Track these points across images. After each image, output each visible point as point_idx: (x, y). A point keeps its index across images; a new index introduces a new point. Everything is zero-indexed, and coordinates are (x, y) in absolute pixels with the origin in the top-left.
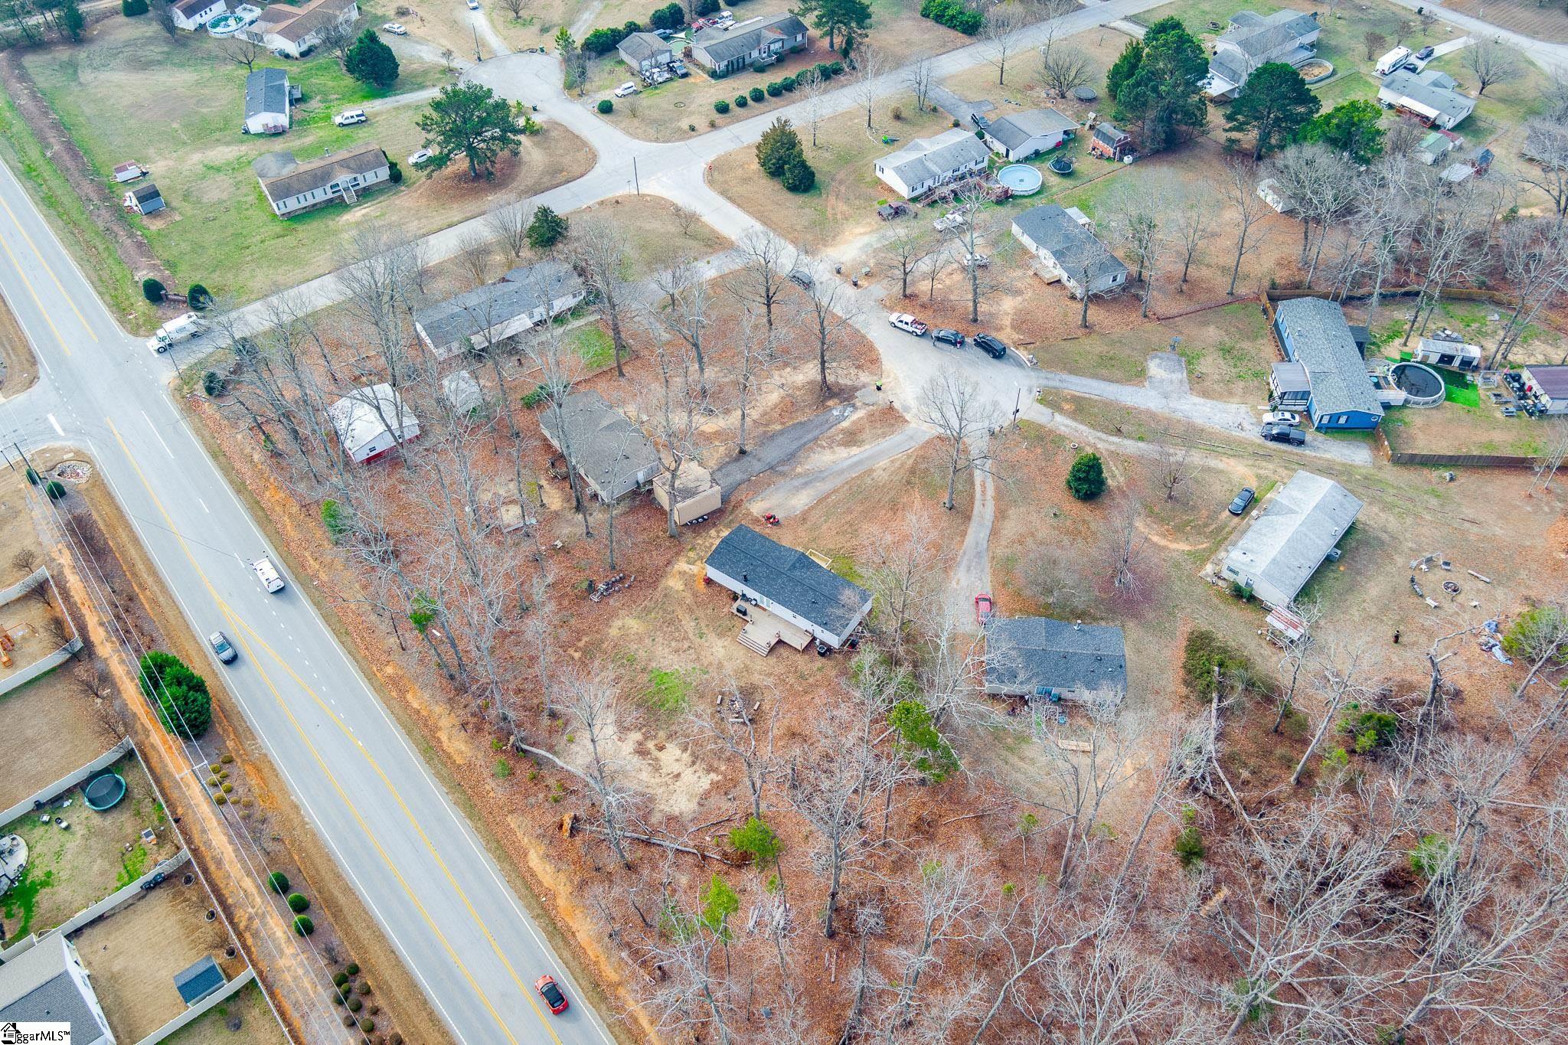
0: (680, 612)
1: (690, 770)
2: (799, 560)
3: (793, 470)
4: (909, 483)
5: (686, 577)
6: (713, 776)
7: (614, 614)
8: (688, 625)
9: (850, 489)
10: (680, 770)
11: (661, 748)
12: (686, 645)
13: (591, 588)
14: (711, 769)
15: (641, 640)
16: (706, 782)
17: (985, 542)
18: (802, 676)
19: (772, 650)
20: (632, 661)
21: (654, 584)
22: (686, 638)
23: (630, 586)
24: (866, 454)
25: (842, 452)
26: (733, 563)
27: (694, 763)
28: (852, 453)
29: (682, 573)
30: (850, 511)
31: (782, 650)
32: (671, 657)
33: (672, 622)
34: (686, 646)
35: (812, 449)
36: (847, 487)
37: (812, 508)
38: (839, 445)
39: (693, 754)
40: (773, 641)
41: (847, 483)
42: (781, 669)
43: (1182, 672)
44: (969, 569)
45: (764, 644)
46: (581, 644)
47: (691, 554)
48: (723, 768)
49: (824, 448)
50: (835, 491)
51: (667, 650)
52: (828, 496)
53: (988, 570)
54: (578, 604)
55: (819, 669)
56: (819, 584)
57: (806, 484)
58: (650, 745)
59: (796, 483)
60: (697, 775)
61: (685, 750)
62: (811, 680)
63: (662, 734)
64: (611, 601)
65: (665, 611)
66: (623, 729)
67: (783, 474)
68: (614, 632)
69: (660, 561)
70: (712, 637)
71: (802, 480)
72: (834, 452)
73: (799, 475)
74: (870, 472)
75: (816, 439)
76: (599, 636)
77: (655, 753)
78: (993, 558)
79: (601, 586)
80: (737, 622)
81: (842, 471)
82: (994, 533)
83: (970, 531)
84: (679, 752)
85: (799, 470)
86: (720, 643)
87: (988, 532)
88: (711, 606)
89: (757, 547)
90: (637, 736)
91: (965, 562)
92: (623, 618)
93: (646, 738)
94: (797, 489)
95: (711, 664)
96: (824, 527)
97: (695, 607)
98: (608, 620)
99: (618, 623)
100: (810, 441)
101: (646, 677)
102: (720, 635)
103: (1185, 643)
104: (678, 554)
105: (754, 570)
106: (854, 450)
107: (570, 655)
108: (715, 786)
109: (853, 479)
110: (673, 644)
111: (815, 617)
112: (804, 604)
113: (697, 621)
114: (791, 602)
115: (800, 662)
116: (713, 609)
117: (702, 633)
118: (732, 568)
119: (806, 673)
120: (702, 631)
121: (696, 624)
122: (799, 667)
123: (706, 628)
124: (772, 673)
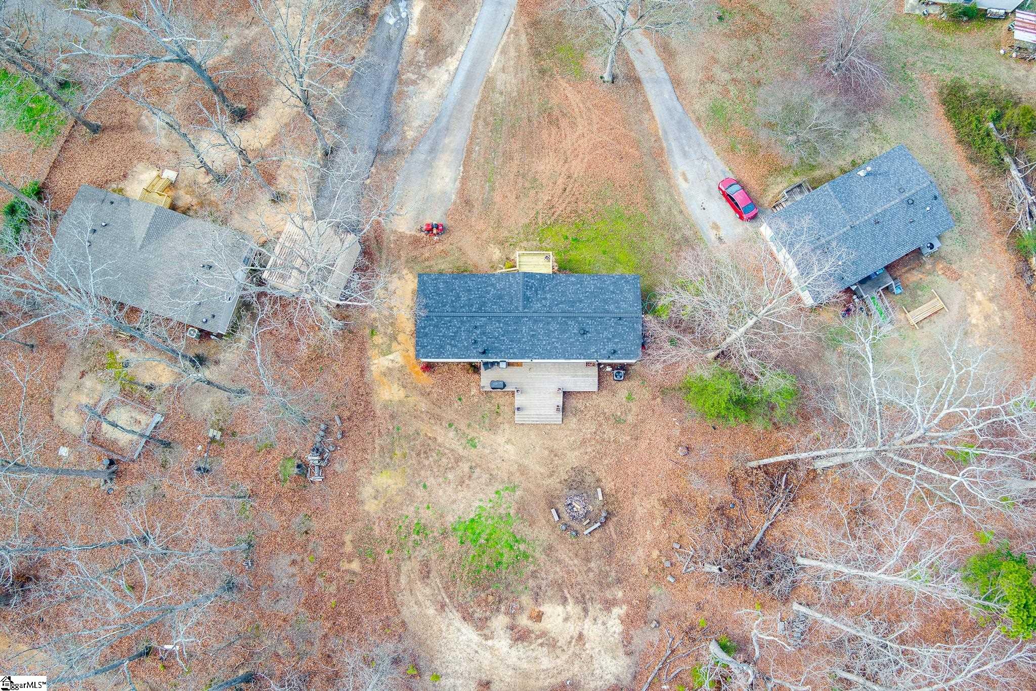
0: (424, 428)
1: (588, 623)
2: (527, 286)
3: (404, 138)
4: (543, 72)
5: (396, 374)
6: (617, 611)
7: (354, 485)
8: (447, 438)
9: (487, 124)
10: (578, 628)
11: (539, 617)
12: (465, 467)
13: (303, 467)
14: (608, 605)
15: (410, 496)
16: (615, 626)
17: (676, 103)
18: (618, 421)
19: (564, 409)
20: (422, 530)
21: (368, 413)
22: (458, 459)
23: (343, 433)
24: (467, 64)
25: (441, 75)
26: (453, 338)
27: (586, 610)
28: (452, 68)
29: (388, 373)
30: (508, 157)
31: (573, 402)
32: (461, 495)
33: (426, 449)
34: (466, 469)
35: (400, 93)
36: (481, 122)
37: (465, 180)
38: (429, 66)
39: (577, 601)
40: (559, 400)
41: (477, 118)
42: (589, 428)
43: (960, 149)
44: (685, 154)
45: (553, 411)
46: (348, 548)
47: (378, 339)
48: (620, 594)
49: (414, 83)
50: (472, 138)
51: (450, 490)
52: (469, 152)
53: (704, 140)
54: (303, 499)
55: (629, 398)
56: (572, 303)
57: (432, 150)
58: (524, 621)
59: (421, 157)
60: (600, 622)
61: (564, 601)
62: (630, 418)
63: (526, 600)
64: (337, 467)
65: (407, 437)
66: (481, 625)
67: (397, 152)
68: (371, 507)
69: (350, 374)
70: (484, 436)
71: (425, 147)
72: (431, 82)
73: (416, 141)
74: (490, 82)
75: (397, 75)
76: (359, 524)
77: (536, 627)
78: (698, 119)
79: (313, 459)
80: (500, 399)
81: (460, 104)
82: (676, 82)
83: (651, 97)
84: (560, 609)
85: (410, 134)
86: (500, 439)
87: (670, 87)
88: (454, 397)
89: (464, 298)
90: (500, 622)
91: (674, 145)
92: (370, 482)
93: (513, 616)
94: (429, 165)
95: (511, 474)
96: (497, 198)
97: (438, 411)
98: (352, 496)
99: (367, 492)
100: (392, 83)
101: (454, 540)
102: (493, 428)
103: (941, 110)
104: (362, 350)
105: (484, 333)
106: (452, 63)
107: (347, 571)
108: (629, 621)
109: (479, 107)
110: (450, 476)
111: (596, 351)
112: (573, 342)
113: (453, 427)
114: (556, 348)
115: (602, 404)
116: (460, 399)
117: (471, 440)
118: (456, 346)
119: (619, 414)
120: (469, 437)
121: (455, 432)
122: (606, 410)
123: (470, 430)
124: (584, 439)
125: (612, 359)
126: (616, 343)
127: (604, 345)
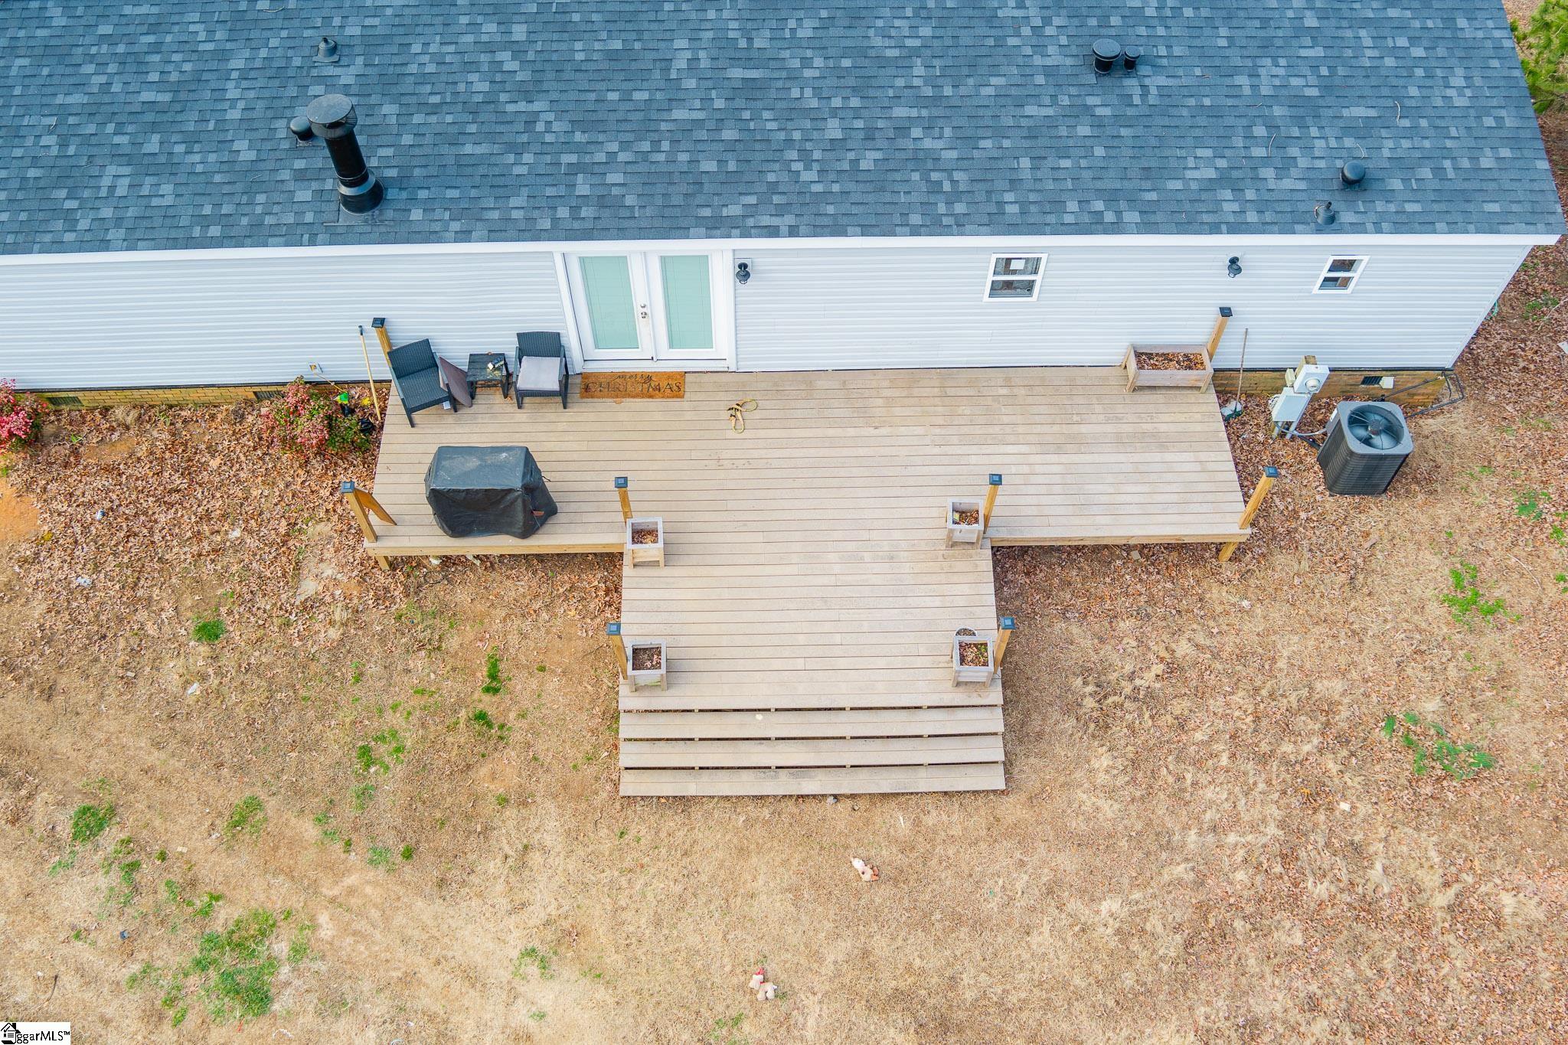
31: (1070, 635)
40: (972, 599)
88: (167, 620)
111: (1224, 179)
112: (1050, 123)
113: (111, 838)
114: (922, 160)
115: (1288, 647)
116: (210, 632)
117: (239, 942)
118: (168, 167)
119: (1431, 706)
120: (224, 917)
121: (115, 878)
122: (1330, 687)
123: (242, 861)
124: (1203, 910)
125: (1358, 228)
126: (1362, 130)
127: (1278, 142)
